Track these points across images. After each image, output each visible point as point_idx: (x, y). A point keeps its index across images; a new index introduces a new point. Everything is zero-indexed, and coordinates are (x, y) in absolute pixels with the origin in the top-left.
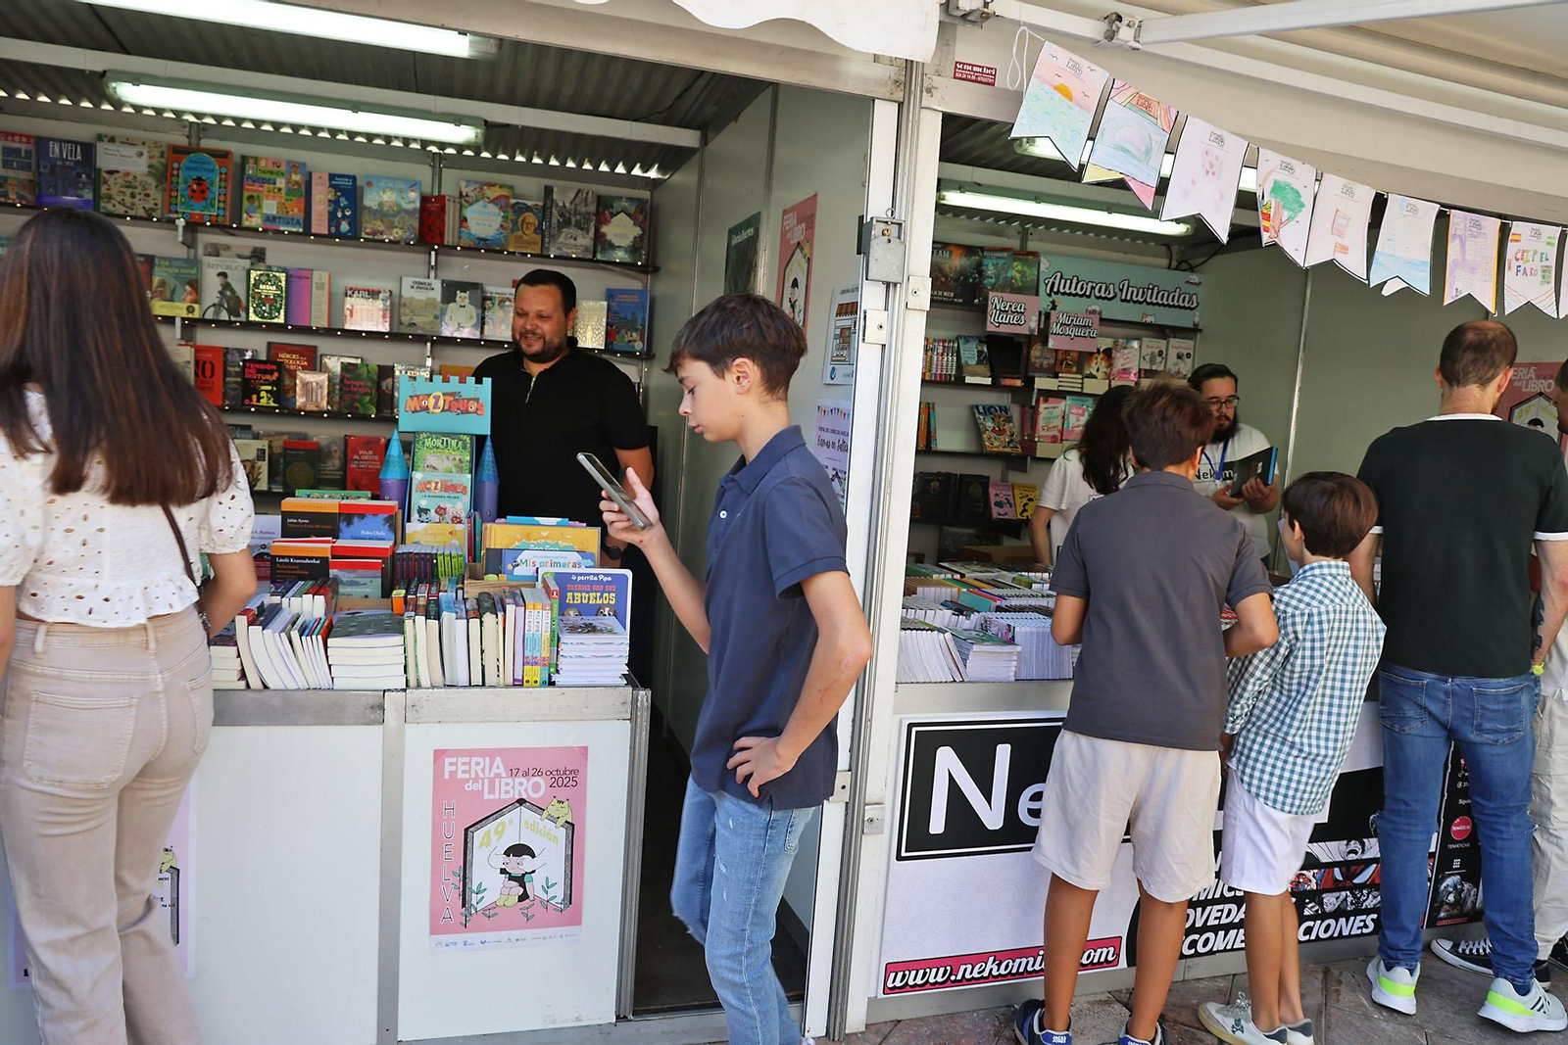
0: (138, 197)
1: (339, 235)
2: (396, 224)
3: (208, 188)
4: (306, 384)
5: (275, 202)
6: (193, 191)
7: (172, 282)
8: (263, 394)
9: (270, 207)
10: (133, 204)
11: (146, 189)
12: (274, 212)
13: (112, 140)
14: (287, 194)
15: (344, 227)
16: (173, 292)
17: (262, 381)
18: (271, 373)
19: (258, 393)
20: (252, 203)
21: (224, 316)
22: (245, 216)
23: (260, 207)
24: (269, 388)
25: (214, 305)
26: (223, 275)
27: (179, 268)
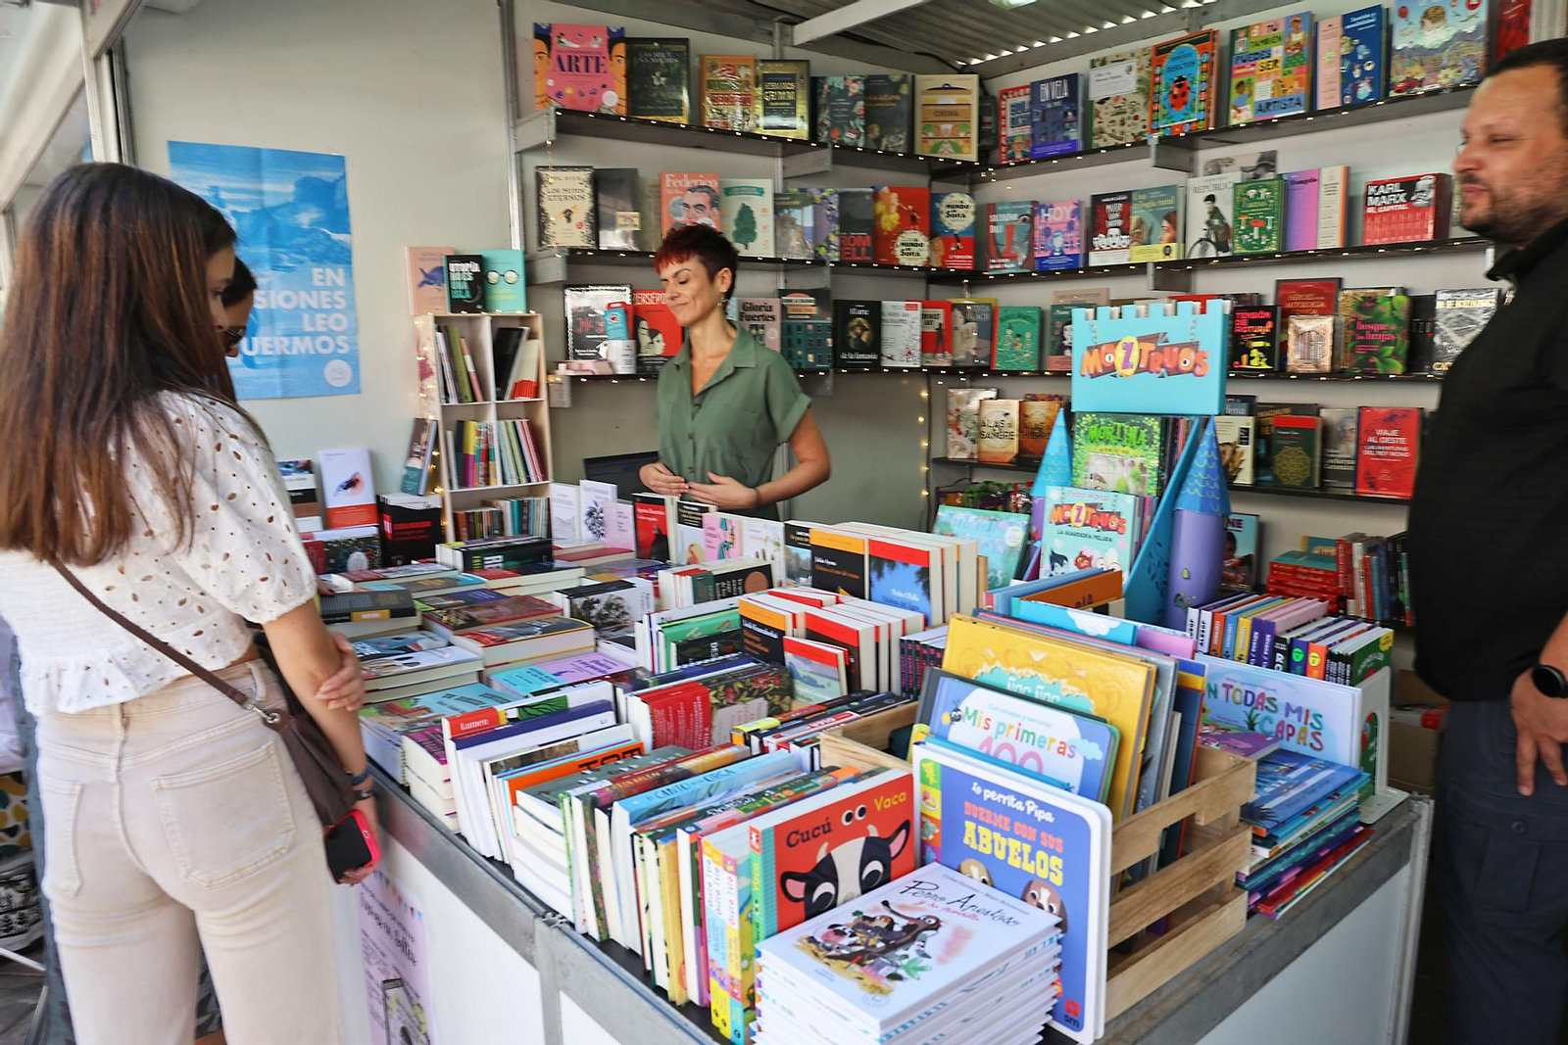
0: (1128, 122)
1: (1357, 105)
2: (1445, 62)
3: (1189, 88)
4: (1300, 335)
5: (1269, 82)
6: (1175, 97)
7: (1149, 219)
8: (1254, 353)
9: (1263, 91)
10: (1123, 133)
11: (1134, 111)
12: (1268, 97)
13: (1103, 62)
14: (1286, 66)
15: (1364, 90)
16: (1150, 232)
17: (1254, 336)
18: (1263, 322)
19: (1248, 351)
20: (1241, 92)
21: (1211, 252)
22: (1233, 111)
23: (1251, 94)
24: (1260, 344)
25: (1201, 240)
26: (1211, 198)
27: (1156, 200)
